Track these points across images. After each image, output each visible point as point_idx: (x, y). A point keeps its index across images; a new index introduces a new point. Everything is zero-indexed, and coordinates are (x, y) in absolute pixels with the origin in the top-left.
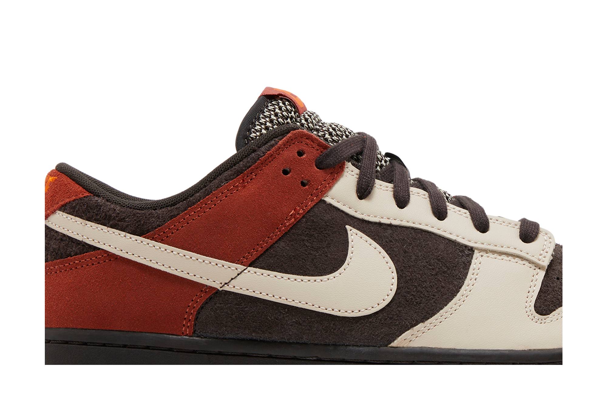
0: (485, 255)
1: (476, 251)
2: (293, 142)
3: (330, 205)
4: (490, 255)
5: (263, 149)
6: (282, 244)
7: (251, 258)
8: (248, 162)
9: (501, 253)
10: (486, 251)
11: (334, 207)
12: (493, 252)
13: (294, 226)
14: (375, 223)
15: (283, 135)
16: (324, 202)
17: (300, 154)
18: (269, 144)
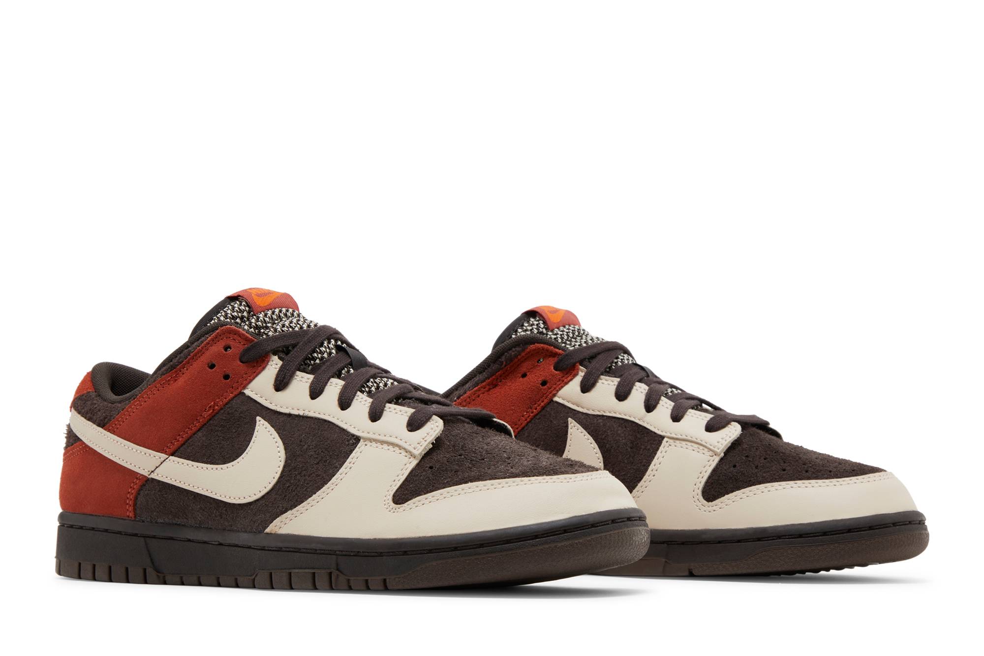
0: (369, 444)
1: (361, 440)
2: (221, 337)
3: (249, 397)
4: (374, 444)
5: (196, 344)
6: (200, 434)
7: (173, 448)
8: (180, 358)
9: (382, 442)
10: (371, 440)
11: (252, 399)
12: (376, 441)
13: (212, 417)
14: (285, 414)
15: (212, 331)
16: (244, 394)
17: (226, 348)
18: (200, 340)
